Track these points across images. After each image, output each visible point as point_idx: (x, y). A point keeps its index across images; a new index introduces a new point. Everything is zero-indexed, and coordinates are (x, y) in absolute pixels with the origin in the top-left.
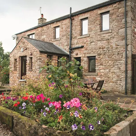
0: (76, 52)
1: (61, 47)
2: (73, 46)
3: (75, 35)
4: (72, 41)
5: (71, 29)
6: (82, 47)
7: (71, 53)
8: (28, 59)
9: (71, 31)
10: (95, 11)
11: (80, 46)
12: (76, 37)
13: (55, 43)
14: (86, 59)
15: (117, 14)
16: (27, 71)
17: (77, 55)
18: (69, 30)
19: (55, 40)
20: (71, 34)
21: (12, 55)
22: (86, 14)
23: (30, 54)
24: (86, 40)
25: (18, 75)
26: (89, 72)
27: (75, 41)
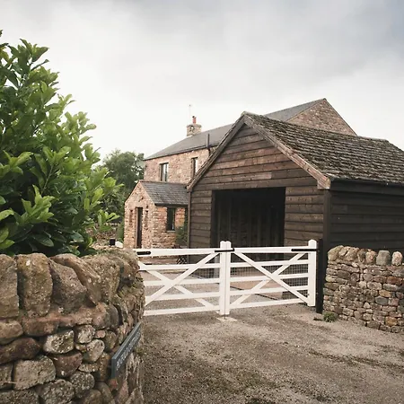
8: (144, 212)
21: (128, 204)
23: (146, 206)
25: (134, 233)
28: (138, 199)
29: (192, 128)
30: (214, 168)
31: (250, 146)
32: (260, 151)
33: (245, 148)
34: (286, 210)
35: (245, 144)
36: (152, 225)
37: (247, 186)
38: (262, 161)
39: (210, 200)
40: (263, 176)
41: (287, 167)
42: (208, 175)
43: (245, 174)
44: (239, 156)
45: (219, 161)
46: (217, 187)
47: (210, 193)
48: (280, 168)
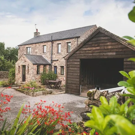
0: (54, 62)
1: (46, 59)
2: (53, 59)
3: (54, 52)
4: (53, 56)
5: (52, 49)
6: (58, 60)
7: (52, 63)
8: (26, 67)
9: (52, 50)
10: (64, 41)
11: (56, 59)
12: (54, 54)
13: (43, 56)
14: (59, 67)
15: (74, 44)
16: (26, 74)
17: (55, 64)
18: (51, 49)
19: (43, 54)
20: (52, 52)
21: (17, 64)
22: (60, 41)
23: (27, 64)
24: (59, 57)
25: (21, 76)
26: (61, 74)
27: (54, 56)
28: (23, 61)
29: (36, 33)
30: (81, 50)
31: (102, 41)
32: (108, 43)
33: (99, 42)
34: (124, 67)
35: (100, 40)
36: (32, 72)
37: (101, 58)
38: (110, 47)
39: (79, 63)
40: (111, 54)
41: (125, 50)
42: (77, 52)
43: (100, 53)
44: (96, 45)
45: (84, 47)
46: (83, 57)
47: (79, 60)
48: (120, 50)
